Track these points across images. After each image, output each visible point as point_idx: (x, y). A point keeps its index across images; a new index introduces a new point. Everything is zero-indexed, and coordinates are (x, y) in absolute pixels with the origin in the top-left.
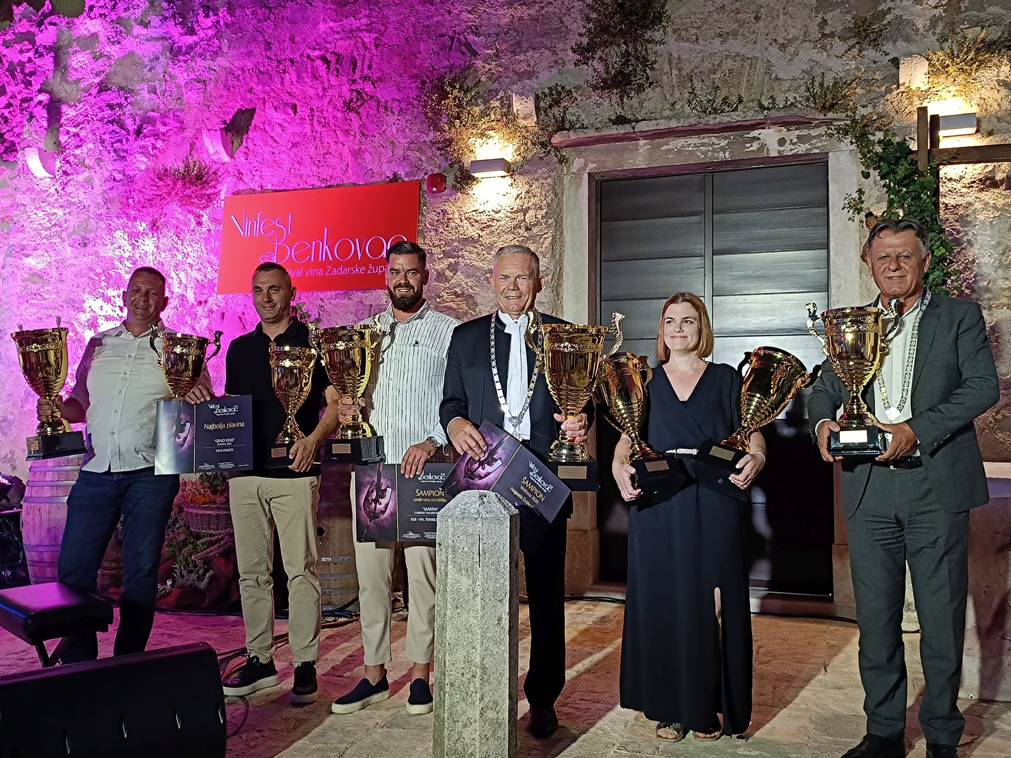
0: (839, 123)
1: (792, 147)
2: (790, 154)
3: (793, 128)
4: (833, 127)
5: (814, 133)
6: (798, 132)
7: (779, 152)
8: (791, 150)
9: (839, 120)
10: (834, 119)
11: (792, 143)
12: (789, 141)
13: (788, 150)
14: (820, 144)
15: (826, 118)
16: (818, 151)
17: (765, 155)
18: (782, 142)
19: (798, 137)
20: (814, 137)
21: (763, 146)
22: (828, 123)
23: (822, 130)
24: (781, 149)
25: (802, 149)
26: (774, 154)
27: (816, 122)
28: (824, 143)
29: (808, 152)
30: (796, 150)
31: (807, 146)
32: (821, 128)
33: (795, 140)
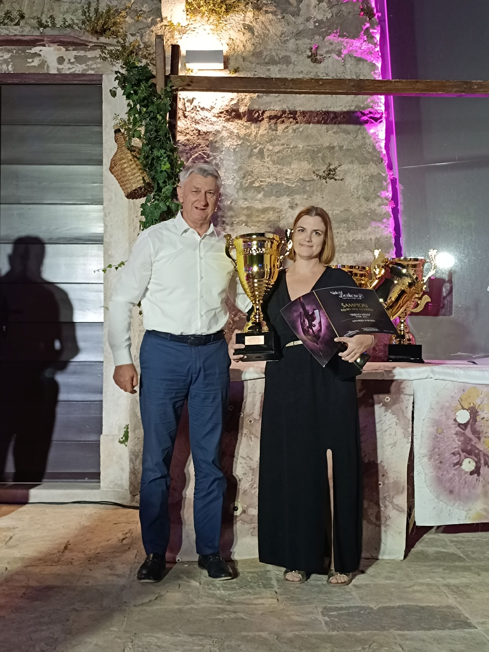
0: (112, 48)
1: (70, 66)
2: (68, 72)
3: (71, 48)
4: (106, 52)
5: (90, 54)
6: (75, 53)
7: (58, 69)
8: (69, 69)
9: (111, 45)
10: (106, 44)
11: (70, 62)
12: (67, 61)
13: (66, 69)
14: (94, 66)
15: (98, 41)
16: (92, 72)
17: (45, 71)
18: (61, 60)
19: (76, 57)
20: (90, 59)
21: (43, 63)
22: (102, 47)
23: (97, 53)
24: (60, 67)
25: (79, 69)
26: (53, 71)
27: (91, 45)
28: (99, 66)
29: (84, 72)
30: (73, 70)
31: (84, 66)
32: (96, 51)
33: (73, 60)
